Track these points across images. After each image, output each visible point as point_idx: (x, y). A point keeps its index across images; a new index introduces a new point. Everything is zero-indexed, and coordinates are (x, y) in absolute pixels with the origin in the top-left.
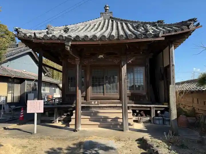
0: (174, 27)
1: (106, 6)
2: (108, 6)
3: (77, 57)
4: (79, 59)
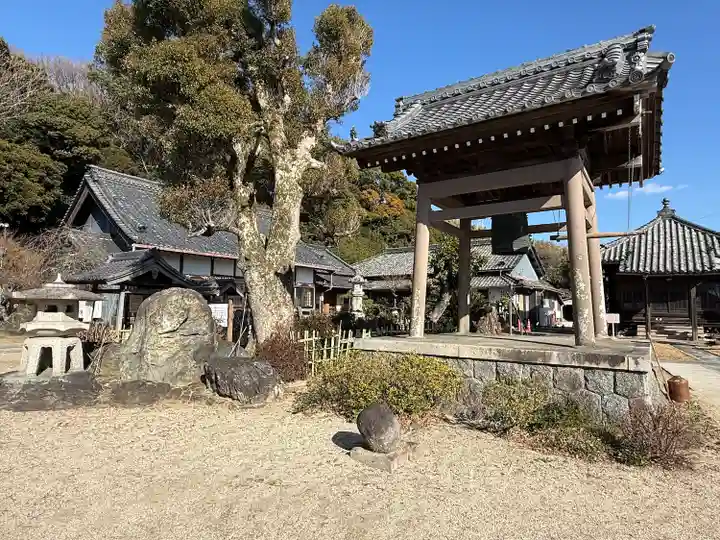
2: (668, 200)
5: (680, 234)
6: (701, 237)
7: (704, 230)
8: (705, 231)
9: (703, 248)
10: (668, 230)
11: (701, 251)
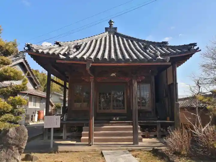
0: (177, 50)
2: (113, 21)
3: (92, 75)
4: (93, 77)
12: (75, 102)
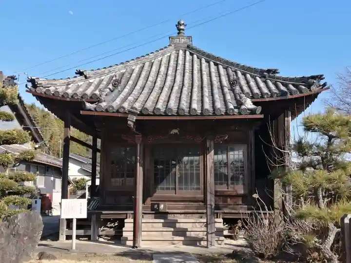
0: (290, 86)
1: (179, 24)
2: (183, 24)
4: (140, 136)
5: (196, 67)
6: (222, 71)
7: (227, 62)
8: (228, 65)
9: (225, 83)
10: (180, 62)
11: (222, 87)
12: (112, 177)
